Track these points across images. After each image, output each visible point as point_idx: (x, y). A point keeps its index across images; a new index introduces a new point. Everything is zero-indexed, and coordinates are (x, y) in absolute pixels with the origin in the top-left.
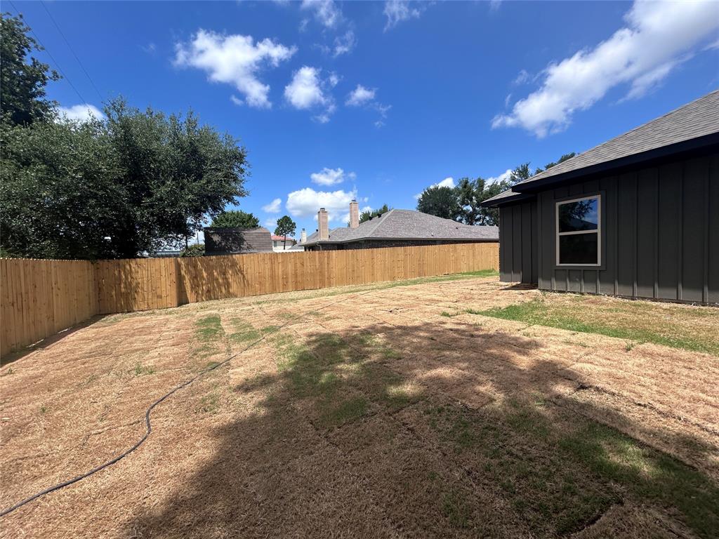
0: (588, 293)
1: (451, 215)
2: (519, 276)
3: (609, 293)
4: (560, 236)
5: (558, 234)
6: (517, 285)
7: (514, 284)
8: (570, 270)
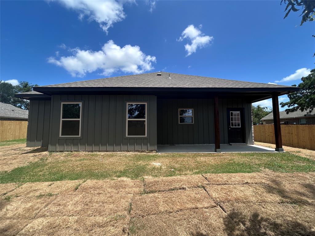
0: (74, 151)
1: (12, 102)
2: (40, 143)
3: (83, 150)
4: (63, 121)
5: (62, 120)
6: (38, 148)
7: (36, 148)
8: (67, 139)
